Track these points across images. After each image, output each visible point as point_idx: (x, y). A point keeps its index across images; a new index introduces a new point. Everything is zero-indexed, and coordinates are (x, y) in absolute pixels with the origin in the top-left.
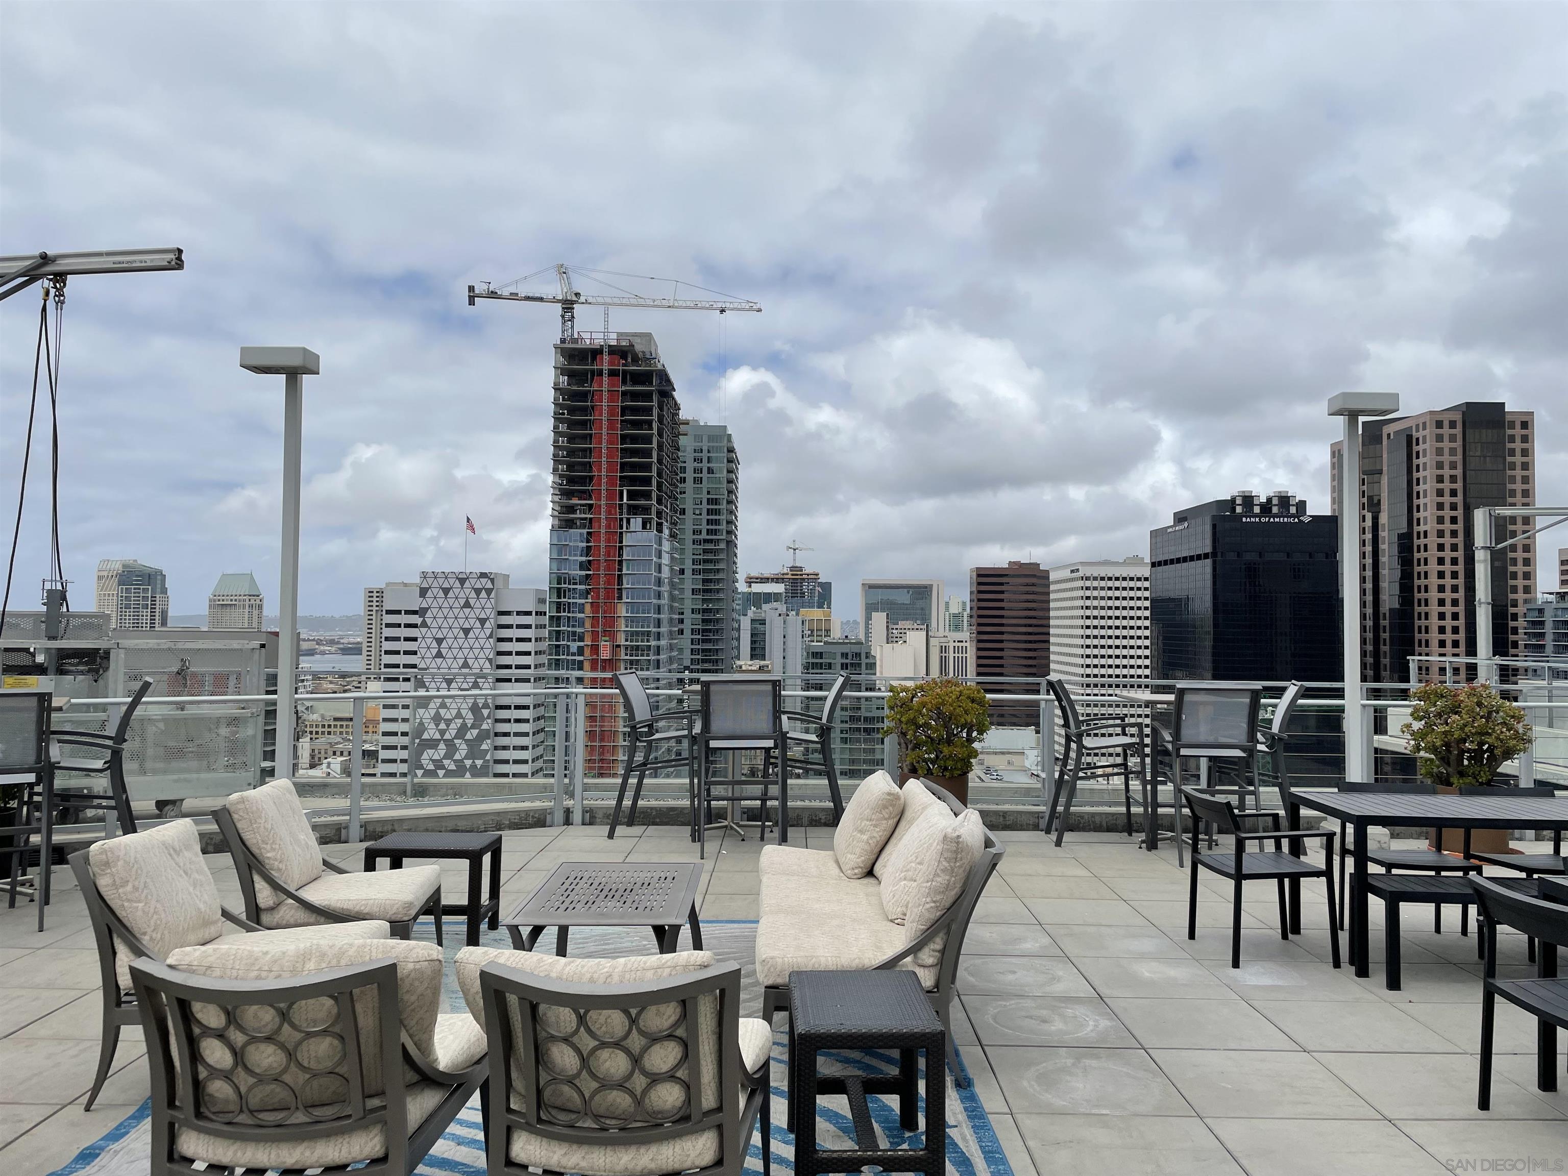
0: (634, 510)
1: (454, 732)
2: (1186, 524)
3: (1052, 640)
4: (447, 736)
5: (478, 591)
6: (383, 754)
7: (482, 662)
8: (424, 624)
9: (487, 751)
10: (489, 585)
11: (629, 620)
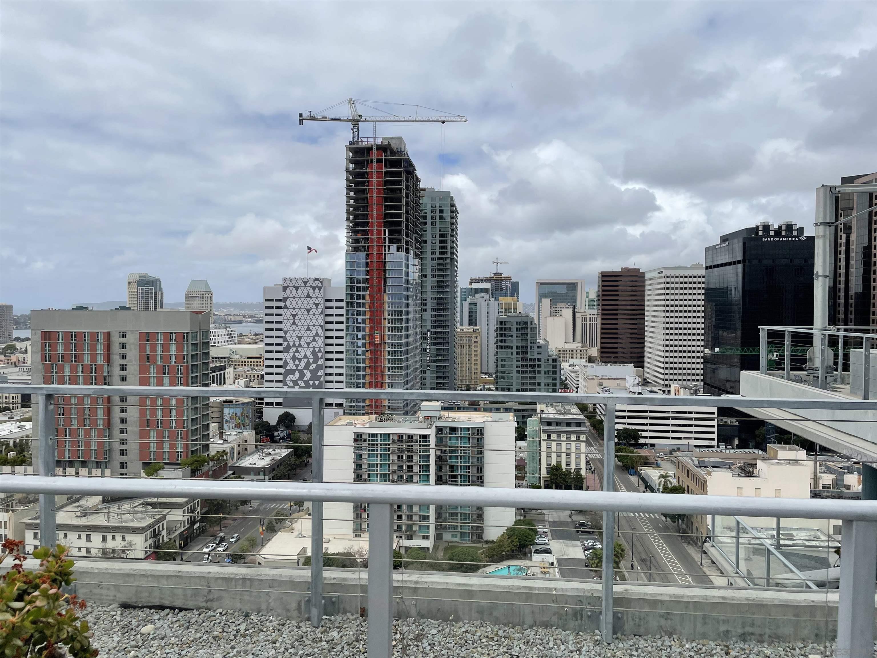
0: (392, 241)
1: (303, 366)
2: (727, 243)
3: (646, 313)
4: (300, 368)
5: (314, 288)
6: (266, 377)
7: (317, 327)
8: (286, 307)
9: (321, 376)
10: (320, 285)
11: (391, 304)
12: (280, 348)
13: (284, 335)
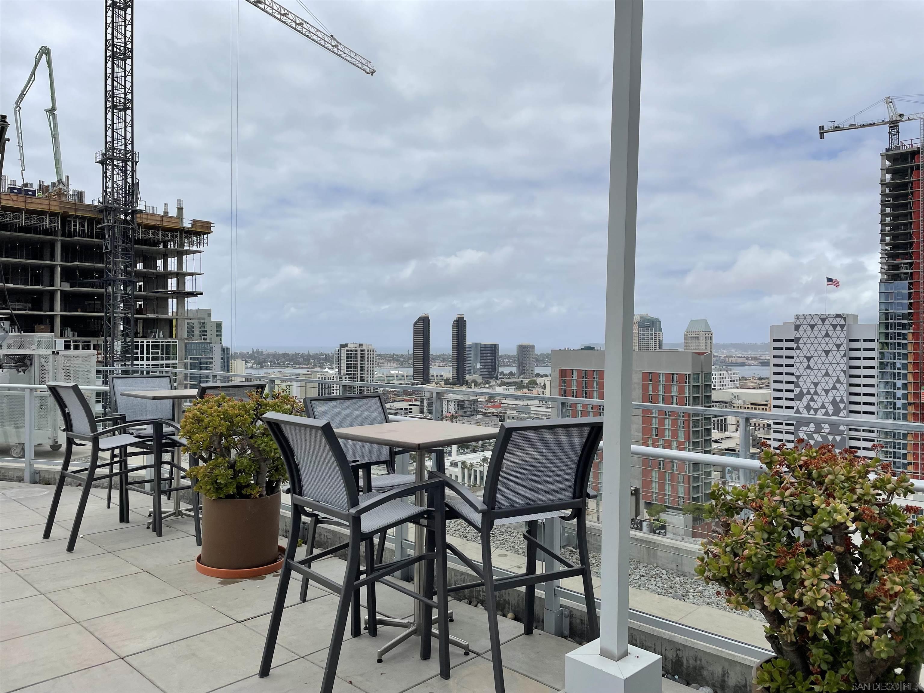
5: (835, 327)
7: (838, 372)
8: (798, 348)
10: (843, 322)
12: (791, 395)
13: (795, 380)
